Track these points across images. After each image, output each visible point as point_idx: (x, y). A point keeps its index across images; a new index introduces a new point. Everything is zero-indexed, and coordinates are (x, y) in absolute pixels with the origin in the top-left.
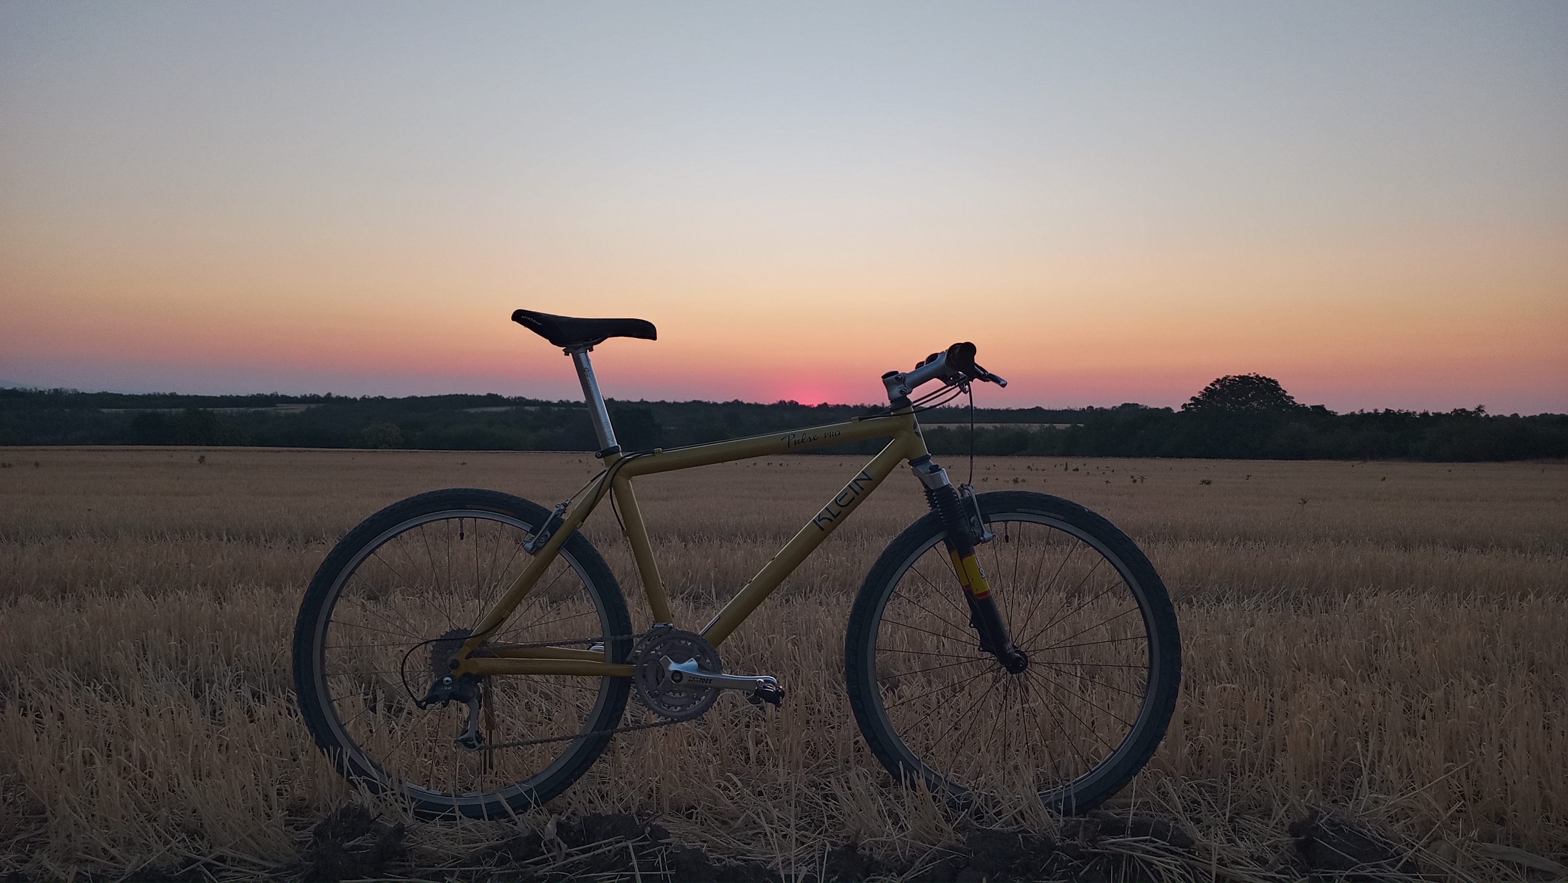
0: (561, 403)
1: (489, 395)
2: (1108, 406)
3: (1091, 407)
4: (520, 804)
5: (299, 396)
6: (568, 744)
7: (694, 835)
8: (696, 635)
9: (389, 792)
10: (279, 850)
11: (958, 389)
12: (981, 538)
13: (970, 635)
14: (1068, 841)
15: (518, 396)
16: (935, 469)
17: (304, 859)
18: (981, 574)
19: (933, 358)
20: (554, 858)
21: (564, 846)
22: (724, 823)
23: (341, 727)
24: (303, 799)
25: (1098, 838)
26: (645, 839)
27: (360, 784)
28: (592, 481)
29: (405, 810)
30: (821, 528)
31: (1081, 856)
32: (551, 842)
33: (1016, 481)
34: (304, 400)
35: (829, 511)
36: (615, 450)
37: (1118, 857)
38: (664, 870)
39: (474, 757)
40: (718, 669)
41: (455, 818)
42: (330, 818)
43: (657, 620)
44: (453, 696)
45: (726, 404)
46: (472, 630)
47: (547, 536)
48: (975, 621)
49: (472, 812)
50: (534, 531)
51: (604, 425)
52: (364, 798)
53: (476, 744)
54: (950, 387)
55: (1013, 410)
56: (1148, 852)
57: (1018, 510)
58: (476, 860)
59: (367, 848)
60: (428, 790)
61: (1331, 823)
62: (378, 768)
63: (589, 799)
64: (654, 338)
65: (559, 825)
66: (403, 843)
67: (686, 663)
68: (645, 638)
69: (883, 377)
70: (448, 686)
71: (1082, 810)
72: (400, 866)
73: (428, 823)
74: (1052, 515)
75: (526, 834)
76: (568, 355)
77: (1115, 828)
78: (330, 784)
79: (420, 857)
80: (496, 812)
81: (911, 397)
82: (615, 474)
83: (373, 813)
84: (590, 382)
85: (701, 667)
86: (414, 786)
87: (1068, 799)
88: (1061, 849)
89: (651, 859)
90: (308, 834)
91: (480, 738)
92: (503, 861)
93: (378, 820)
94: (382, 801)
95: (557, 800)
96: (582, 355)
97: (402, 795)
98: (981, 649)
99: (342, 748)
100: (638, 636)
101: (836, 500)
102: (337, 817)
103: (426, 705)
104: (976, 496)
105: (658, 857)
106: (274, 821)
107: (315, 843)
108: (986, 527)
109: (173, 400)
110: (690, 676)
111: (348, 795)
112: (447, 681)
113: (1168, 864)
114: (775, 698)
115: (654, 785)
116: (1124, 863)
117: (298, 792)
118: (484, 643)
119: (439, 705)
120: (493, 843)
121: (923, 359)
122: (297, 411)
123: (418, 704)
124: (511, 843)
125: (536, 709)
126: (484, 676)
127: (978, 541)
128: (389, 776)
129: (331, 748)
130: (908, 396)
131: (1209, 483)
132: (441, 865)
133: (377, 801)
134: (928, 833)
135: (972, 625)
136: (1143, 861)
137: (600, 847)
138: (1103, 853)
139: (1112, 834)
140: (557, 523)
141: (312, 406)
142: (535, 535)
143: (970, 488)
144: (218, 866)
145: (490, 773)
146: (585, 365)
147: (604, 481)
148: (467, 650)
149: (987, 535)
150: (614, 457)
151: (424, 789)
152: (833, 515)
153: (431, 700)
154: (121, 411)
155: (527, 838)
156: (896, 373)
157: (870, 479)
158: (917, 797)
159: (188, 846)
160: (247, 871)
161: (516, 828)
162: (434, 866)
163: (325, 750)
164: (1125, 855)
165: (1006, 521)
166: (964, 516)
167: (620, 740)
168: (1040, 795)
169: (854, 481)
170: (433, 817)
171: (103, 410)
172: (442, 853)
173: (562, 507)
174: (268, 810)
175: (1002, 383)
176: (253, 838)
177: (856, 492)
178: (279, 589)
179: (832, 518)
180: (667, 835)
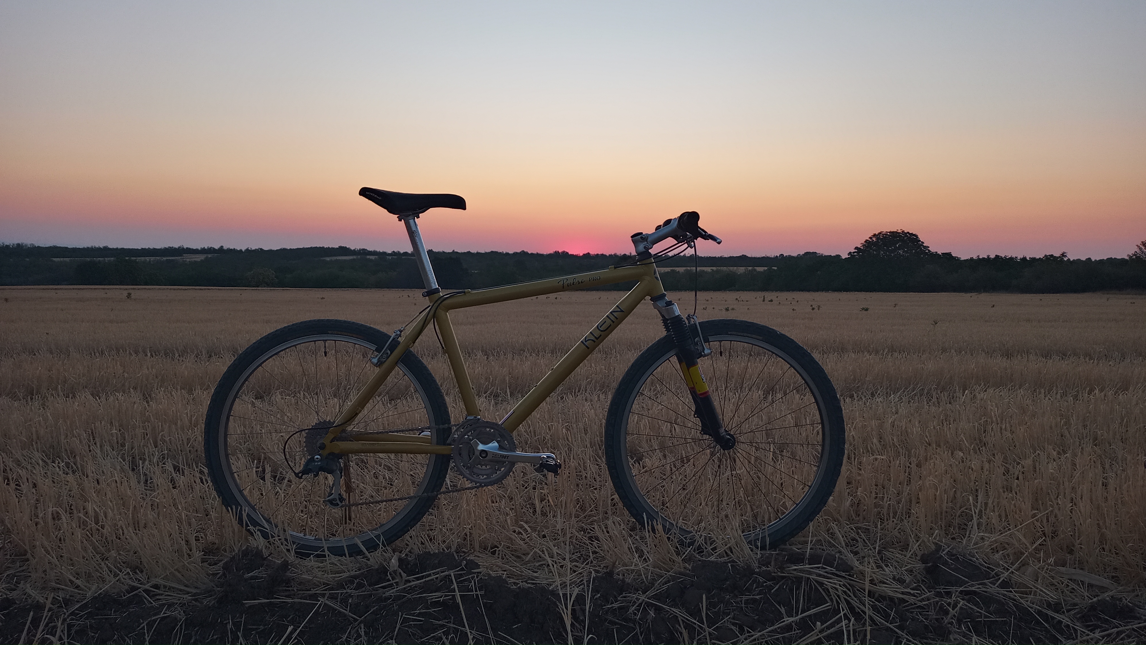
0: (394, 253)
1: (340, 247)
2: (795, 254)
3: (782, 255)
4: (371, 545)
5: (199, 249)
6: (405, 502)
7: (497, 566)
8: (497, 424)
9: (277, 538)
10: (198, 579)
11: (686, 245)
12: (703, 353)
13: (694, 423)
14: (764, 568)
15: (362, 248)
16: (670, 303)
17: (216, 586)
18: (703, 379)
19: (668, 222)
20: (397, 583)
21: (404, 575)
22: (518, 557)
23: (241, 492)
24: (214, 543)
25: (785, 566)
26: (462, 569)
27: (255, 532)
28: (420, 313)
29: (288, 550)
30: (587, 347)
31: (773, 579)
32: (395, 572)
33: (727, 310)
34: (203, 251)
35: (593, 335)
36: (436, 291)
37: (799, 580)
38: (476, 591)
39: (337, 512)
40: (513, 448)
41: (325, 556)
42: (234, 557)
43: (469, 413)
44: (322, 469)
45: (515, 254)
46: (334, 422)
47: (388, 353)
48: (698, 413)
49: (338, 551)
50: (378, 350)
51: (429, 273)
52: (259, 542)
53: (339, 503)
54: (680, 244)
55: (725, 258)
56: (820, 575)
57: (729, 333)
58: (341, 585)
59: (262, 578)
60: (304, 536)
61: (950, 554)
62: (268, 521)
63: (421, 541)
64: (465, 209)
65: (400, 560)
66: (288, 574)
67: (490, 445)
68: (460, 426)
69: (632, 237)
70: (318, 462)
71: (774, 546)
72: (286, 590)
73: (305, 560)
74: (754, 336)
75: (377, 567)
76: (401, 221)
77: (797, 559)
78: (233, 532)
79: (300, 584)
80: (354, 551)
81: (653, 251)
82: (437, 308)
83: (265, 553)
84: (418, 241)
85: (501, 448)
86: (295, 533)
87: (763, 538)
88: (759, 574)
89: (466, 583)
90: (218, 568)
91: (341, 499)
92: (360, 586)
93: (269, 558)
94: (272, 543)
95: (397, 542)
96: (411, 221)
97: (286, 540)
98: (702, 433)
99: (241, 507)
100: (455, 425)
101: (597, 326)
102: (239, 556)
103: (302, 476)
104: (699, 323)
105: (471, 582)
106: (194, 559)
107: (224, 574)
108: (706, 345)
109: (106, 251)
110: (493, 453)
111: (247, 539)
112: (317, 458)
113: (835, 584)
114: (555, 469)
115: (467, 531)
116: (803, 583)
117: (210, 538)
118: (344, 431)
119: (311, 475)
120: (353, 573)
121: (661, 223)
122: (199, 260)
123: (297, 475)
124: (366, 573)
125: (381, 478)
126: (344, 454)
127: (701, 356)
128: (276, 526)
129: (234, 507)
130: (650, 251)
131: (867, 310)
132: (315, 590)
133: (268, 545)
134: (664, 563)
135: (696, 416)
136: (817, 581)
137: (430, 575)
138: (788, 576)
139: (795, 563)
140: (395, 344)
141: (210, 256)
142: (379, 353)
143: (694, 317)
144: (154, 592)
145: (349, 524)
146: (414, 229)
147: (428, 314)
148: (331, 436)
149: (707, 351)
150: (436, 296)
151: (302, 535)
152: (596, 337)
153: (305, 472)
154: (67, 259)
155: (377, 570)
156: (642, 233)
157: (622, 311)
158: (656, 538)
159: (132, 578)
160: (175, 595)
161: (369, 563)
162: (310, 591)
163: (229, 508)
164: (804, 578)
165: (720, 341)
166: (690, 337)
167: (443, 500)
168: (743, 536)
169: (611, 313)
170: (309, 555)
171: (54, 259)
172: (316, 581)
173: (398, 333)
174: (189, 552)
175: (718, 241)
176: (179, 572)
177: (612, 321)
178: (190, 392)
179: (595, 340)
180: (478, 566)
